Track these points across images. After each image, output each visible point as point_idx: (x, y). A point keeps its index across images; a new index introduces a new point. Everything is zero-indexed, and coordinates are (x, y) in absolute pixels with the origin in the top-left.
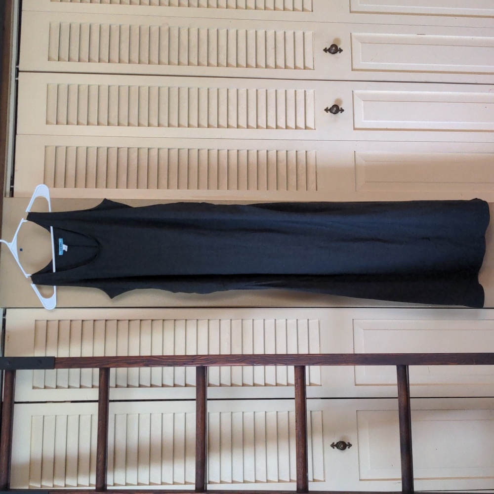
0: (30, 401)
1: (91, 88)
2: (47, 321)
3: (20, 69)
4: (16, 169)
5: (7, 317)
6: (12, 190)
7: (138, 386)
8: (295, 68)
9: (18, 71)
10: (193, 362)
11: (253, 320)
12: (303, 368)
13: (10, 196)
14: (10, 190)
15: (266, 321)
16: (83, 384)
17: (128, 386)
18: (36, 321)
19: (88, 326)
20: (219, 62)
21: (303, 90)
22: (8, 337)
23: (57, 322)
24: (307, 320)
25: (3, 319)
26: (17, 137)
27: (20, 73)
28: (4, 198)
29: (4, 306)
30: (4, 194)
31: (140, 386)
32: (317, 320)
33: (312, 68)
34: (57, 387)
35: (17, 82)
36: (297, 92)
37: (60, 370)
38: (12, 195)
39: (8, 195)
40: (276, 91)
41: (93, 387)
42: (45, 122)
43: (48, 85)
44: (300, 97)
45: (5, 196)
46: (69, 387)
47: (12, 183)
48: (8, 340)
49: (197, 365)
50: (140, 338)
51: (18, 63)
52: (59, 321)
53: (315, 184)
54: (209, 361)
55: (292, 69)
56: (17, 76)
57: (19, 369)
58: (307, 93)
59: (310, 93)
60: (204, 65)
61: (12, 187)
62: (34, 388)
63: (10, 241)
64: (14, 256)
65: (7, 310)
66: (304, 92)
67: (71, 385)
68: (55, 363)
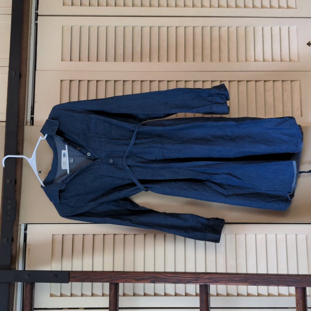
0: (48, 308)
1: (100, 28)
2: (63, 235)
3: (39, 14)
4: (35, 100)
5: (28, 232)
6: (32, 119)
7: (143, 294)
8: (280, 7)
9: (37, 15)
10: (196, 280)
11: (246, 235)
12: (304, 290)
13: (30, 125)
14: (31, 119)
15: (257, 236)
16: (94, 292)
17: (135, 295)
18: (53, 235)
19: (99, 240)
20: (212, 4)
21: (287, 27)
22: (29, 250)
23: (72, 236)
24: (295, 235)
25: (25, 233)
26: (37, 72)
27: (39, 17)
28: (25, 127)
29: (26, 223)
30: (25, 123)
31: (145, 295)
32: (304, 236)
33: (295, 7)
34: (72, 295)
35: (36, 25)
36: (281, 28)
37: (74, 283)
38: (32, 123)
39: (29, 124)
40: (263, 28)
41: (103, 295)
42: (61, 59)
43: (63, 27)
44: (285, 33)
45: (26, 125)
46: (82, 295)
47: (32, 113)
48: (29, 253)
49: (201, 284)
50: (144, 251)
51: (37, 9)
52: (73, 235)
53: (300, 111)
54: (212, 280)
55: (276, 8)
56: (36, 19)
57: (37, 282)
58: (291, 30)
59: (293, 29)
60: (198, 7)
61: (32, 116)
62: (51, 295)
63: (30, 156)
64: (34, 170)
65: (28, 225)
66: (288, 28)
67: (84, 293)
68: (69, 277)
